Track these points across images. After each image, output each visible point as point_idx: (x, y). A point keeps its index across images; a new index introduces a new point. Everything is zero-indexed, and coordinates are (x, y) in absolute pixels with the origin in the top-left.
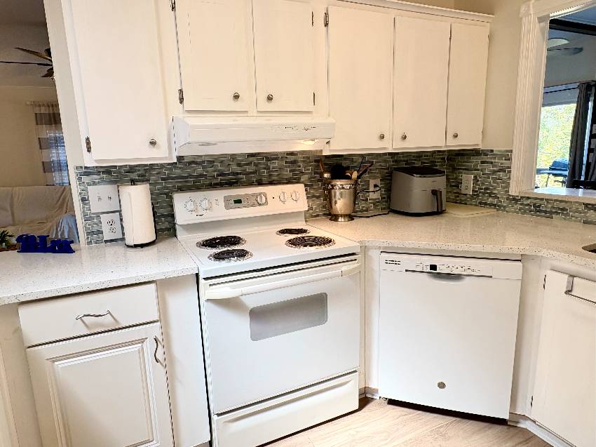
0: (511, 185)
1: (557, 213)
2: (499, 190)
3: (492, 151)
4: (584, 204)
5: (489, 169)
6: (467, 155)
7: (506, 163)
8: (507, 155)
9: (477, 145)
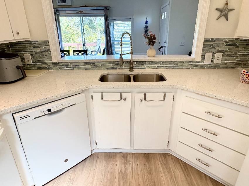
0: (52, 57)
1: (75, 67)
2: (46, 60)
3: (38, 41)
4: (84, 62)
5: (38, 50)
6: (23, 43)
7: (47, 47)
8: (47, 43)
9: (29, 38)
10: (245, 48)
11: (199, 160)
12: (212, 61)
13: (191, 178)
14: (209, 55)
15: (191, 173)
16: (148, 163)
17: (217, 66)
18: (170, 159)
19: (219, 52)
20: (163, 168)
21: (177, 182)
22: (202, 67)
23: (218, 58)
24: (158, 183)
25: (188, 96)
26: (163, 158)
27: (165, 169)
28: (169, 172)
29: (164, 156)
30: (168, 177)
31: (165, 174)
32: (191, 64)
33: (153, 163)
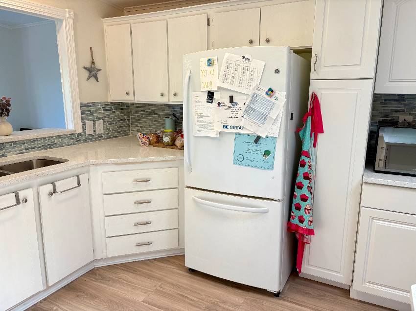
10: (121, 112)
11: (139, 245)
12: (94, 131)
13: (140, 271)
14: (89, 124)
15: (135, 268)
16: (81, 292)
17: (100, 137)
18: (102, 271)
19: (99, 118)
20: (103, 283)
21: (131, 282)
22: (86, 140)
23: (100, 127)
24: (114, 297)
25: (105, 170)
26: (94, 276)
27: (108, 283)
28: (114, 281)
29: (92, 274)
30: (118, 285)
31: (112, 286)
32: (73, 139)
33: (86, 288)
